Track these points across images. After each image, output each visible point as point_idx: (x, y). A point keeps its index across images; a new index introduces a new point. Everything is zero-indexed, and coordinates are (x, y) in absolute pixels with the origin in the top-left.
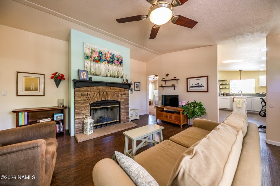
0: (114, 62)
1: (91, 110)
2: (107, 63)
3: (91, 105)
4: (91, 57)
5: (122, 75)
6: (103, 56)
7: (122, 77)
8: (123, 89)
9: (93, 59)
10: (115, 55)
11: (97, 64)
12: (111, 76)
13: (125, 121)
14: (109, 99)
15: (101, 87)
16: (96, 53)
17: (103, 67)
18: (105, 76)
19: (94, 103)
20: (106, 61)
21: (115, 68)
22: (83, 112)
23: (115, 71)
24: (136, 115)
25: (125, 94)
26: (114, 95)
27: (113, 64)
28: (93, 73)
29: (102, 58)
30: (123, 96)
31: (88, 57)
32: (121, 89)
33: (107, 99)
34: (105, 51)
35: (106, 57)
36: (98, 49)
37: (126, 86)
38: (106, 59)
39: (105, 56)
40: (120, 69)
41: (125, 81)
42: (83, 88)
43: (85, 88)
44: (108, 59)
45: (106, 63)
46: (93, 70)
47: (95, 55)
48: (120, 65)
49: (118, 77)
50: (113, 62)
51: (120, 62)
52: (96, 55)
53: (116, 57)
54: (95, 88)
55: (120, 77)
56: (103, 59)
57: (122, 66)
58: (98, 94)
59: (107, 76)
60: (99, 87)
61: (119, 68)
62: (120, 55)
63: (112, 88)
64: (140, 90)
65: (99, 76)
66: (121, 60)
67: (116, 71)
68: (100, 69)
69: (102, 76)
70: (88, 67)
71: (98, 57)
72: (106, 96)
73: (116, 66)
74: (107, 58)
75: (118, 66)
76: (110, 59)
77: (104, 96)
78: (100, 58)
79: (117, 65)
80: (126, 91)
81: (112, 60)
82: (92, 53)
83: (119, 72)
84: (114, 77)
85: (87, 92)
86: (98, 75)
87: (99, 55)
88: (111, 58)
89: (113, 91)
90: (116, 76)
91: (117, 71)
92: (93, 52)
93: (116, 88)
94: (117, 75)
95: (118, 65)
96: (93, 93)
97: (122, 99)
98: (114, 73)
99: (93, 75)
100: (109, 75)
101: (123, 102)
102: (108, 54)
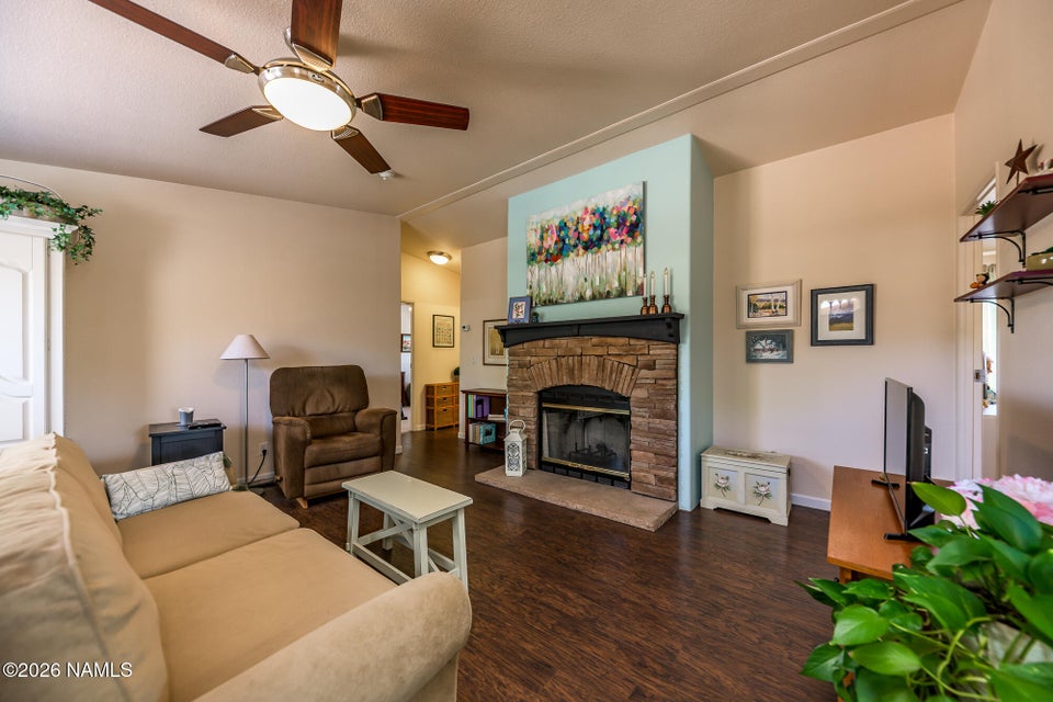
0: (605, 237)
1: (540, 410)
2: (581, 251)
3: (545, 396)
4: (540, 253)
5: (639, 282)
6: (571, 233)
7: (639, 291)
8: (643, 342)
9: (543, 257)
10: (609, 209)
11: (553, 269)
12: (594, 298)
13: (649, 491)
14: (586, 381)
15: (564, 341)
16: (552, 232)
17: (574, 270)
18: (575, 302)
19: (545, 390)
20: (580, 247)
21: (614, 260)
22: (522, 412)
23: (609, 271)
24: (759, 495)
25: (651, 366)
26: (602, 367)
27: (603, 246)
28: (543, 299)
29: (567, 242)
30: (644, 372)
31: (533, 255)
32: (633, 342)
33: (577, 383)
34: (575, 213)
35: (580, 230)
36: (553, 217)
37: (661, 325)
38: (578, 238)
39: (576, 230)
40: (630, 256)
41: (659, 303)
42: (521, 346)
43: (526, 345)
44: (585, 236)
45: (578, 255)
46: (544, 290)
47: (550, 242)
48: (630, 239)
49: (622, 293)
50: (600, 239)
51: (632, 225)
52: (552, 239)
53: (615, 212)
54: (547, 343)
55: (630, 293)
56: (570, 244)
57: (639, 239)
58: (554, 363)
59: (582, 299)
60: (557, 341)
61: (631, 253)
62: (628, 199)
63: (595, 340)
65: (560, 304)
66: (634, 218)
67: (614, 270)
68: (561, 281)
69: (568, 303)
70: (535, 285)
71: (556, 243)
72: (576, 372)
73: (614, 249)
74: (583, 230)
75: (624, 245)
76: (591, 232)
77: (571, 371)
78: (561, 245)
79: (617, 246)
80: (659, 351)
81: (599, 232)
82: (542, 238)
83: (625, 270)
84: (608, 295)
85: (529, 358)
86: (556, 303)
87: (559, 236)
88: (595, 228)
89: (600, 351)
90: (614, 293)
91: (618, 269)
92: (545, 235)
93: (610, 340)
94: (616, 284)
95: (622, 242)
96: (542, 359)
97: (636, 386)
98: (608, 282)
99: (549, 302)
100: (588, 294)
101: (642, 403)
102: (584, 219)
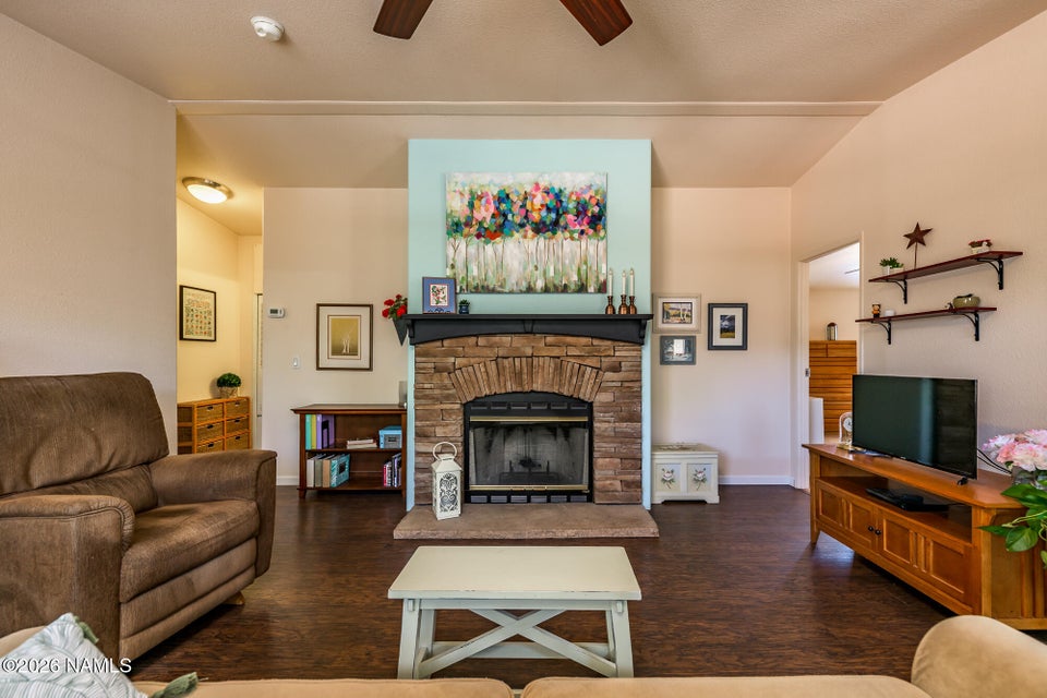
0: (562, 222)
1: (468, 426)
2: (530, 233)
3: (468, 408)
4: (468, 224)
5: (602, 279)
6: (516, 209)
7: (602, 288)
8: (609, 343)
9: (474, 230)
10: (567, 192)
11: (489, 248)
12: (546, 290)
13: (616, 498)
14: (537, 387)
15: (506, 339)
16: (488, 202)
17: (517, 255)
18: (521, 292)
19: (476, 401)
20: (528, 227)
21: (569, 251)
22: (439, 431)
23: (567, 262)
24: (696, 481)
25: (616, 368)
26: (559, 369)
27: (559, 233)
28: (474, 284)
29: (510, 217)
30: (609, 375)
31: (457, 224)
32: (596, 342)
33: (527, 389)
34: (521, 184)
35: (529, 207)
36: (491, 183)
37: (626, 325)
38: (526, 217)
39: (523, 206)
40: (592, 250)
41: (617, 303)
42: (439, 344)
43: (446, 343)
44: (536, 216)
45: (525, 237)
46: (475, 273)
47: (485, 213)
48: (591, 231)
49: (582, 289)
50: (556, 223)
51: (593, 216)
52: (487, 210)
53: (574, 198)
54: (482, 341)
55: (591, 289)
56: (513, 222)
57: (602, 233)
58: (493, 364)
59: (530, 290)
60: (496, 339)
61: (590, 246)
62: (590, 187)
63: (550, 339)
64: (744, 347)
65: (499, 293)
66: (596, 209)
67: (572, 261)
68: (501, 265)
69: (511, 292)
70: (460, 265)
71: (493, 216)
72: (525, 377)
73: (572, 238)
74: (533, 209)
75: (584, 236)
76: (544, 213)
77: (518, 375)
78: (501, 220)
79: (576, 235)
80: (623, 352)
81: (553, 216)
82: (471, 205)
83: (586, 263)
84: (565, 289)
85: (452, 360)
86: (493, 291)
87: (497, 208)
88: (549, 210)
89: (556, 352)
90: (573, 287)
91: (577, 261)
92: (476, 203)
93: (569, 339)
94: (575, 278)
95: (582, 232)
96: (472, 360)
97: (600, 389)
98: (568, 276)
99: (477, 290)
100: (540, 284)
101: (607, 407)
102: (534, 196)
